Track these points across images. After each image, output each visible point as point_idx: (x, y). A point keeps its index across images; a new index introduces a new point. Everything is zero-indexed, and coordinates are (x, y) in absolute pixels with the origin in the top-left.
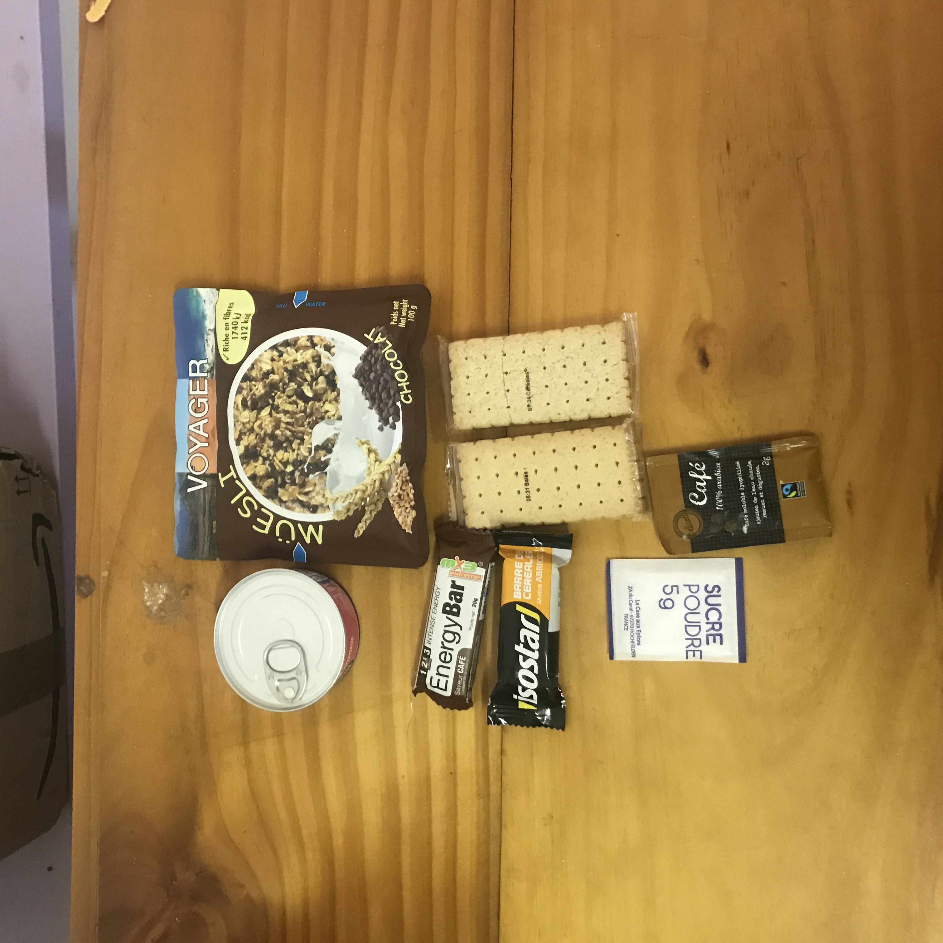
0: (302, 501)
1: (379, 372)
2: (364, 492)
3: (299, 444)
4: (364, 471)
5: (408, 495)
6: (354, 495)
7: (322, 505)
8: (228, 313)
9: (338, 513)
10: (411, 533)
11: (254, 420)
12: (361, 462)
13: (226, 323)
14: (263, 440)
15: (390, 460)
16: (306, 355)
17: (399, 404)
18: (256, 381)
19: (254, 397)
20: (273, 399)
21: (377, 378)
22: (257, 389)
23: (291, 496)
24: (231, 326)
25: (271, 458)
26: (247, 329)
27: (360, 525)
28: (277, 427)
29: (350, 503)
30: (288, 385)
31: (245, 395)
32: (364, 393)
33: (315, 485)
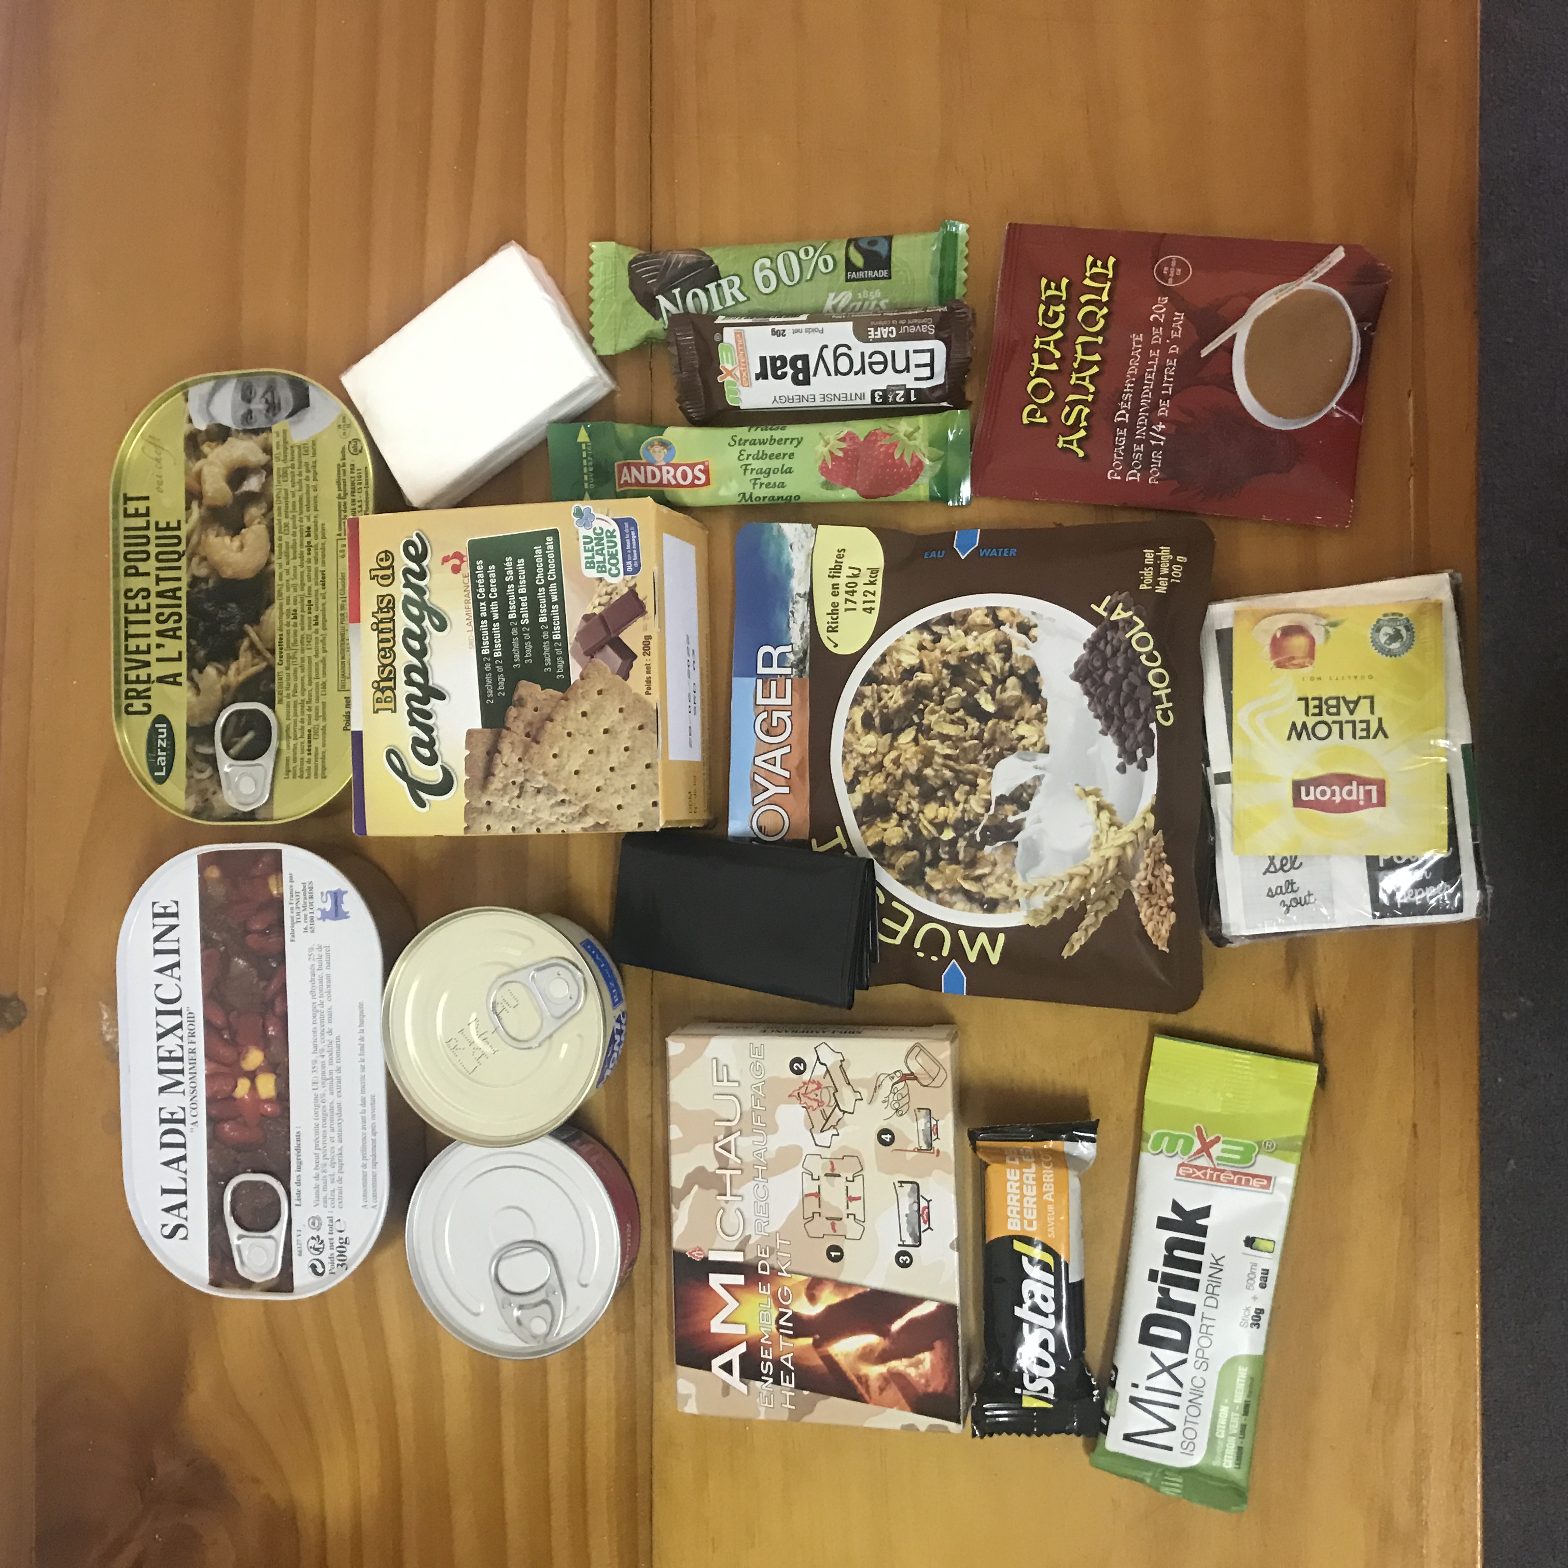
0: (967, 891)
1: (1121, 671)
2: (1086, 877)
3: (968, 794)
4: (1089, 842)
5: (1163, 885)
6: (1066, 884)
7: (1006, 899)
8: (838, 568)
9: (1036, 913)
10: (1167, 951)
11: (886, 750)
12: (1082, 826)
13: (833, 585)
14: (900, 784)
15: (1135, 824)
16: (984, 639)
17: (1153, 726)
18: (889, 684)
19: (885, 711)
20: (921, 714)
21: (1117, 683)
22: (891, 698)
23: (948, 882)
24: (842, 589)
25: (913, 816)
26: (874, 594)
27: (1076, 935)
28: (927, 761)
29: (1059, 898)
30: (949, 692)
31: (869, 708)
32: (1092, 706)
33: (995, 864)
